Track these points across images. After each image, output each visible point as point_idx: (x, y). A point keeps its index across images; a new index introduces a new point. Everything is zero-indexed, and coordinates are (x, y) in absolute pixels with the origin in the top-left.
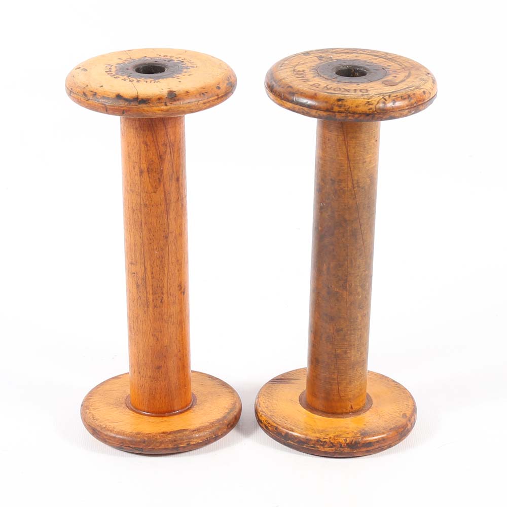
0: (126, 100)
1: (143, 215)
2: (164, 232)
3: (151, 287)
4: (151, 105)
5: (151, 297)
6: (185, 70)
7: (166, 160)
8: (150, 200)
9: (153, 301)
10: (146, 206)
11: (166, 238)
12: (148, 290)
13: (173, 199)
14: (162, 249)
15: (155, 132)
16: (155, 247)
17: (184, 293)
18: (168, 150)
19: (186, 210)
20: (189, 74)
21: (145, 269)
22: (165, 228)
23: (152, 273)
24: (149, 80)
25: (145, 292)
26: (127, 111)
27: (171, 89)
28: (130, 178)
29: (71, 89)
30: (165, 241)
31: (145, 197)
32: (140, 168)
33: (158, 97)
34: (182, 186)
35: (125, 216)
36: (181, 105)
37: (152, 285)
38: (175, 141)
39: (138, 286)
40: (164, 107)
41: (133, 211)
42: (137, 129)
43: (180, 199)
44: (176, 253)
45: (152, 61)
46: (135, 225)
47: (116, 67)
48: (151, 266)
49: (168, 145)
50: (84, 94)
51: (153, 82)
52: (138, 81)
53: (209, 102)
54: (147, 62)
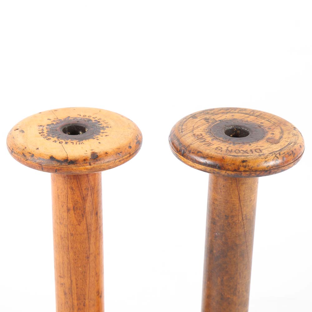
0: (58, 161)
1: (69, 242)
2: (86, 253)
3: (76, 295)
4: (78, 165)
5: (76, 302)
6: (102, 131)
7: (88, 201)
8: (75, 230)
9: (77, 305)
10: (72, 235)
11: (88, 258)
12: (73, 297)
13: (93, 228)
14: (85, 267)
15: (79, 180)
16: (79, 265)
17: (101, 297)
18: (89, 193)
19: (102, 235)
20: (106, 134)
21: (71, 281)
22: (87, 251)
23: (77, 285)
24: (75, 142)
25: (71, 299)
26: (59, 170)
27: (93, 151)
28: (59, 213)
29: (13, 149)
30: (87, 260)
31: (71, 228)
32: (67, 206)
33: (84, 158)
34: (100, 217)
35: (55, 241)
36: (102, 164)
37: (77, 294)
38: (95, 185)
39: (65, 294)
40: (89, 167)
41: (62, 238)
42: (65, 178)
43: (98, 228)
44: (95, 268)
45: (75, 122)
46: (64, 249)
47: (47, 128)
48: (76, 279)
49: (89, 189)
50: (24, 155)
51: (78, 143)
52: (66, 143)
53: (123, 159)
54: (71, 122)
